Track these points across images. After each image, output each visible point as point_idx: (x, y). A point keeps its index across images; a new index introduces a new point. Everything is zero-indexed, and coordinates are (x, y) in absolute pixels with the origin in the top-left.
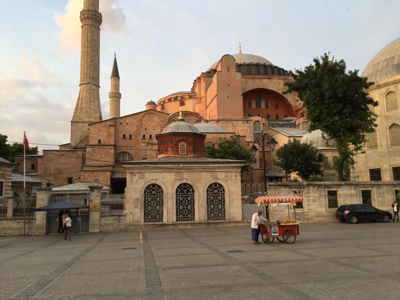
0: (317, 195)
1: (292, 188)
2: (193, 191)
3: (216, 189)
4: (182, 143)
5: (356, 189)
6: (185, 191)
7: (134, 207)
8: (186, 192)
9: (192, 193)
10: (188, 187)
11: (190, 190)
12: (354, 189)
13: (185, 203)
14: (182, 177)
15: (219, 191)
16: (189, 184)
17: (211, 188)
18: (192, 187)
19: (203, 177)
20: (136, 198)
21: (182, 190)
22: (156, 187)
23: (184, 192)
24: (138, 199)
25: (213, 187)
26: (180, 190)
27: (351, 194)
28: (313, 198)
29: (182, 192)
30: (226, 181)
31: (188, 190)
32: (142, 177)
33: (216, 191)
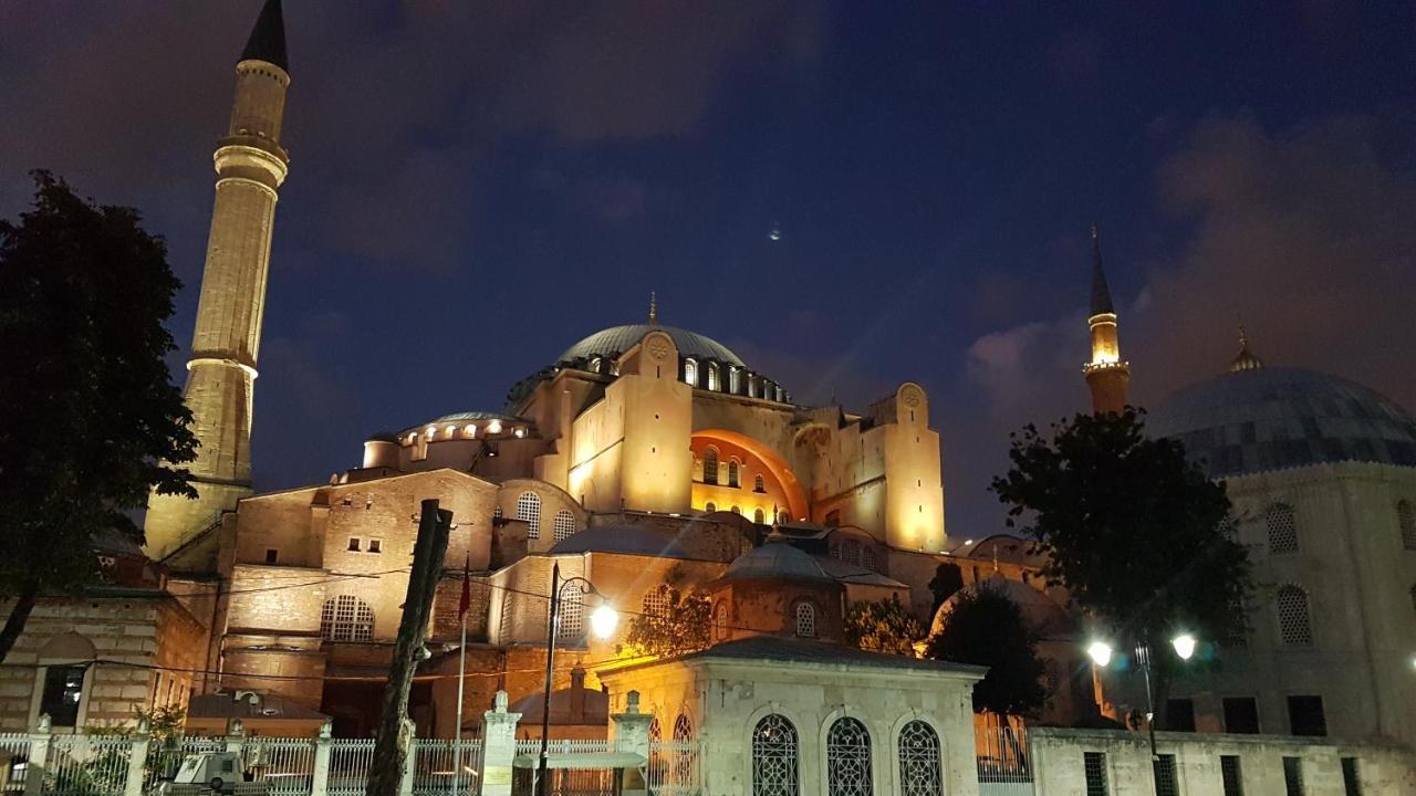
0: (1135, 765)
1: (1085, 743)
2: (867, 740)
3: (918, 738)
4: (803, 604)
5: (1211, 752)
6: (848, 739)
7: (730, 780)
8: (850, 742)
9: (863, 746)
10: (855, 729)
11: (858, 738)
12: (1207, 753)
13: (849, 772)
14: (842, 699)
15: (924, 743)
16: (856, 721)
17: (908, 735)
18: (863, 729)
19: (888, 702)
20: (733, 754)
21: (841, 737)
22: (780, 724)
23: (844, 742)
24: (739, 756)
25: (910, 733)
26: (837, 737)
27: (1201, 765)
28: (1128, 770)
29: (842, 741)
30: (942, 719)
31: (854, 737)
32: (748, 694)
33: (917, 744)
